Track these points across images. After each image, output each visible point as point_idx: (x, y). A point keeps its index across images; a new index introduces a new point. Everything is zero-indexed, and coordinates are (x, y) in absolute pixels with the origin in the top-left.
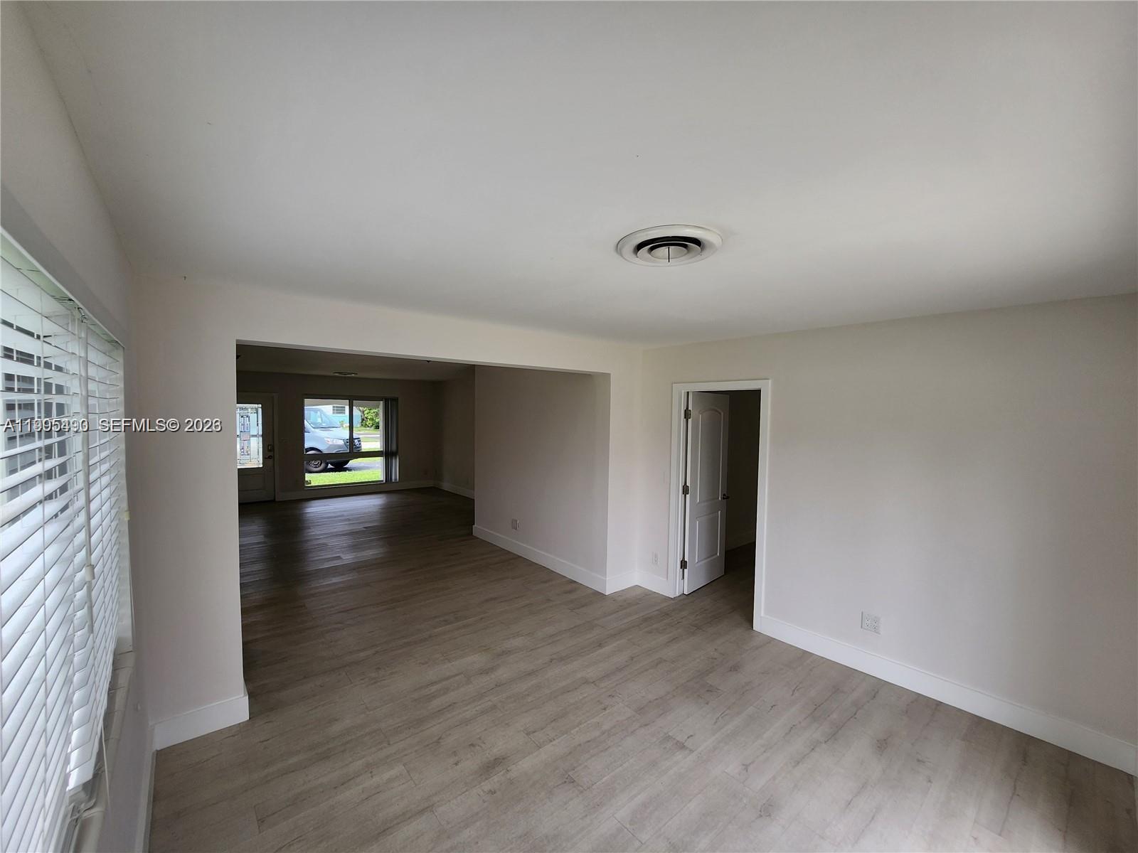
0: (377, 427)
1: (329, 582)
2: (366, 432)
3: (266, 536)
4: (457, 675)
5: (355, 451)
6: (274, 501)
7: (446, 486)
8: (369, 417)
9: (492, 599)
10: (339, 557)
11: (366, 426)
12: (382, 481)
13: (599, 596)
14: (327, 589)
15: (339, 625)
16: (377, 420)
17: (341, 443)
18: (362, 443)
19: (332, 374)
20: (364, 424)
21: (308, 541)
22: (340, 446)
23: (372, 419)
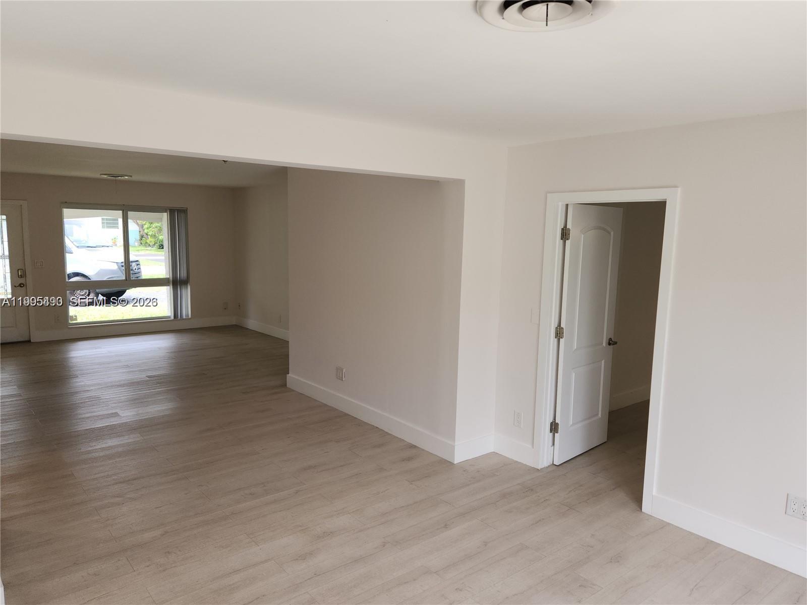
0: (161, 247)
1: (104, 446)
2: (148, 252)
3: (20, 387)
4: (266, 561)
5: (133, 277)
6: (29, 341)
7: (253, 324)
8: (150, 233)
9: (310, 467)
10: (116, 413)
11: (147, 245)
12: (169, 317)
13: (446, 465)
14: (102, 454)
15: (117, 499)
16: (161, 237)
17: (115, 267)
18: (142, 267)
19: (97, 176)
20: (144, 242)
21: (77, 393)
22: (112, 271)
23: (154, 236)
